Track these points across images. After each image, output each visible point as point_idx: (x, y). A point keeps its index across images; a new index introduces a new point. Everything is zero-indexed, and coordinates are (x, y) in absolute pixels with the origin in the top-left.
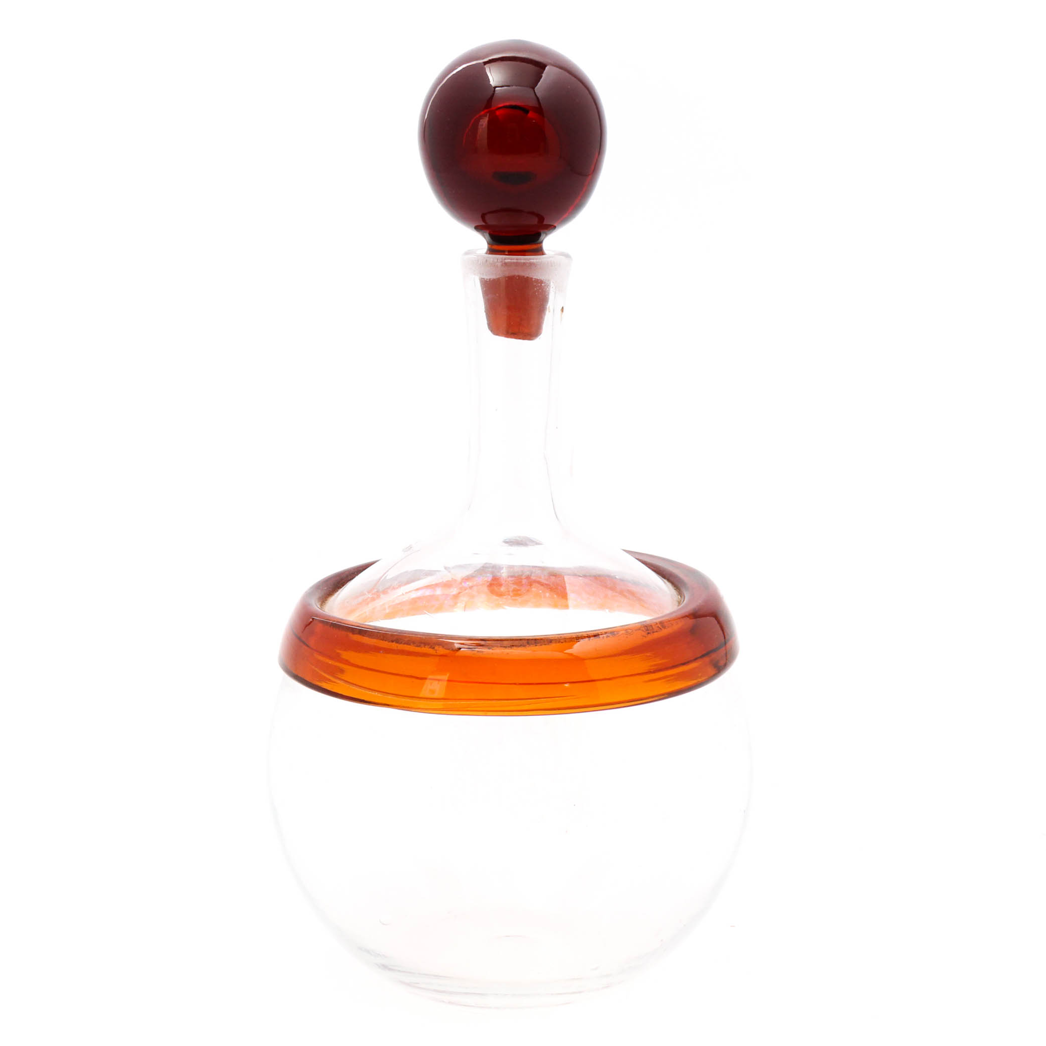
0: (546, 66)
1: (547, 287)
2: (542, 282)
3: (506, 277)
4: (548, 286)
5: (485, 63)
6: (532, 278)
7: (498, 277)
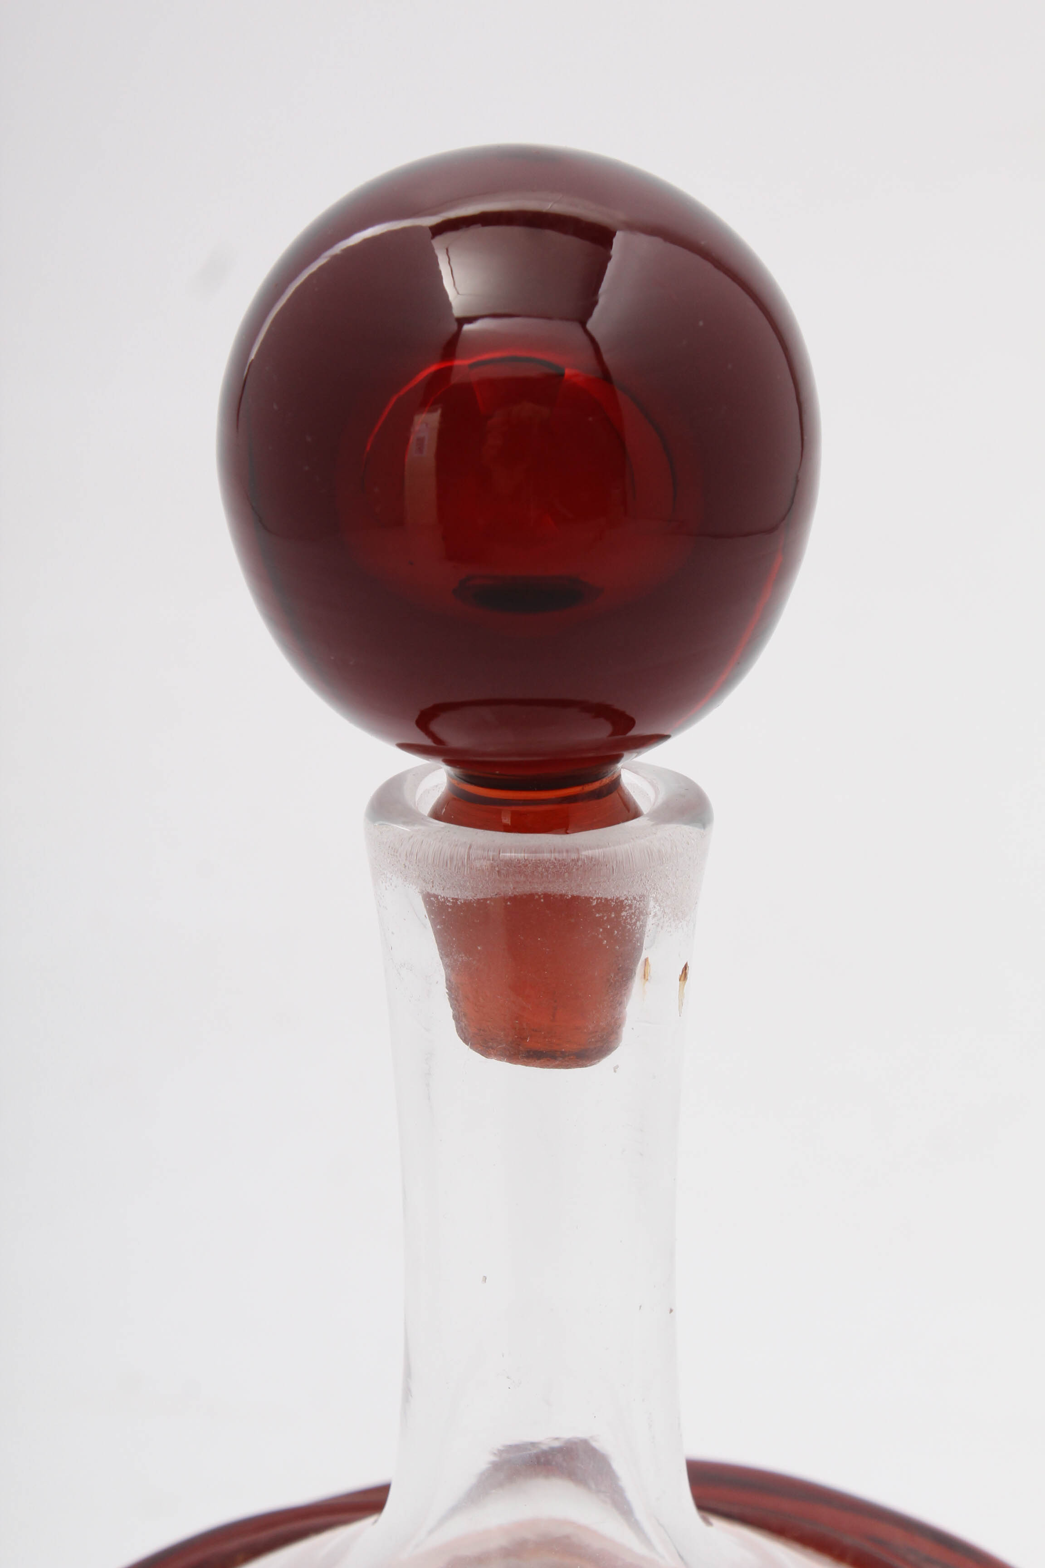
0: (614, 234)
1: (638, 920)
2: (619, 905)
3: (505, 899)
4: (641, 913)
5: (438, 230)
6: (588, 900)
7: (481, 896)
